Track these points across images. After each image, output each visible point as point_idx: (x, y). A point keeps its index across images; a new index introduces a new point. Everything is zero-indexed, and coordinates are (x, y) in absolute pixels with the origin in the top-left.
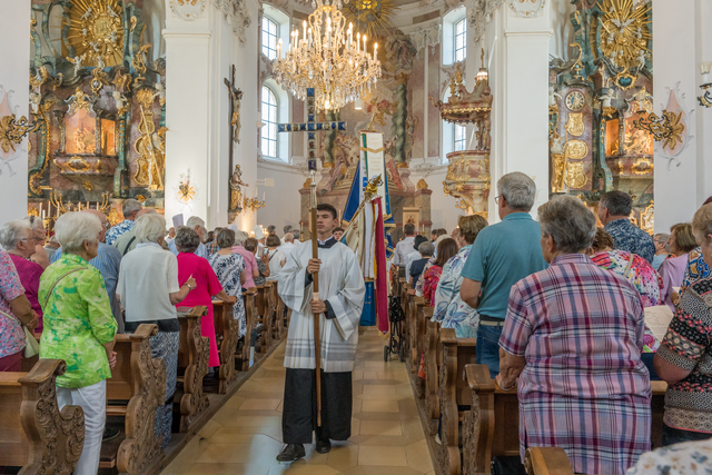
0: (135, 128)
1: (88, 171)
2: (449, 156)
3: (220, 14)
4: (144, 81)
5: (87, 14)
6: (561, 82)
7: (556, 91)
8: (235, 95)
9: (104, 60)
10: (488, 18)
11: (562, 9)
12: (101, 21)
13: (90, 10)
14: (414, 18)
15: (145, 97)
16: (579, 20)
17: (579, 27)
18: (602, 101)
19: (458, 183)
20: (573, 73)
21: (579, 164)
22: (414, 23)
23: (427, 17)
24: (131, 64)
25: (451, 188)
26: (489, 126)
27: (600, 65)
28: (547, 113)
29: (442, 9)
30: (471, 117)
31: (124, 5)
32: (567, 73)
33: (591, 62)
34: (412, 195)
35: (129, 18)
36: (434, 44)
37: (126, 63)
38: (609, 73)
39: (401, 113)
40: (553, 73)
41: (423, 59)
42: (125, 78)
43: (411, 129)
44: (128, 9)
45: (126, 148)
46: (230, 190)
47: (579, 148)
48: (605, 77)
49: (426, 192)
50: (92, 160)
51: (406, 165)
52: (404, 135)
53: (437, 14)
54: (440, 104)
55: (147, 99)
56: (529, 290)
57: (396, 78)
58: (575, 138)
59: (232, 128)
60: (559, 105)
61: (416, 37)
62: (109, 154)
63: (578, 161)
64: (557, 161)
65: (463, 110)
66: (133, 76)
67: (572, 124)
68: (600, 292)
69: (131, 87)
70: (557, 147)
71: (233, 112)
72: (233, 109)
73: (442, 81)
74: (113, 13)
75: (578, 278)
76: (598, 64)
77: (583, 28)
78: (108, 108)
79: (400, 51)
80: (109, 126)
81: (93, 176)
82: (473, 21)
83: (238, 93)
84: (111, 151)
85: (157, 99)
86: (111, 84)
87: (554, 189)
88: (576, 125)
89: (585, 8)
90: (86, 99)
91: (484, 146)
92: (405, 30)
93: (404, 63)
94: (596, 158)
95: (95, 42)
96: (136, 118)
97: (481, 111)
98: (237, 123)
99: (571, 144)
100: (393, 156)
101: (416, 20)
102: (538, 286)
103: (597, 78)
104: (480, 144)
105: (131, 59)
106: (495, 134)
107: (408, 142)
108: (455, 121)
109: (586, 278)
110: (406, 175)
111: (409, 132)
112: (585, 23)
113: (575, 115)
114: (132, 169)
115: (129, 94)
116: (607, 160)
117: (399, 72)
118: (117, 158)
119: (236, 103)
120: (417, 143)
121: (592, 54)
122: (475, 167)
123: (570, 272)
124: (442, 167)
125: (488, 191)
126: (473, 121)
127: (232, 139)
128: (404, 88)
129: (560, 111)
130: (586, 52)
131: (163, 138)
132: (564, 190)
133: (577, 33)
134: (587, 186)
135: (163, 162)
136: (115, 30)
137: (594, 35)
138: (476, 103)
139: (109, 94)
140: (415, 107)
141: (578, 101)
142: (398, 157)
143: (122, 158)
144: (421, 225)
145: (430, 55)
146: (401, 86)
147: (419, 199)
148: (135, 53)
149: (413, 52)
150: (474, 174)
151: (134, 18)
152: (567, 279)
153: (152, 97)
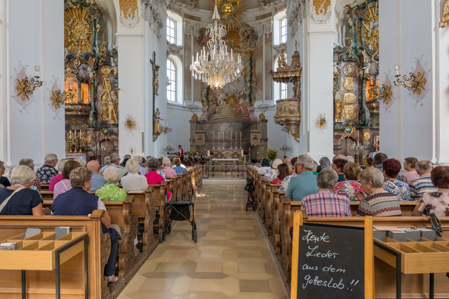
0: (100, 88)
1: (74, 113)
2: (278, 102)
3: (147, 23)
4: (105, 62)
5: (70, 22)
6: (341, 60)
7: (338, 64)
8: (156, 68)
9: (81, 50)
10: (299, 23)
11: (342, 16)
12: (79, 27)
13: (72, 20)
14: (256, 17)
15: (105, 70)
16: (351, 23)
17: (351, 27)
18: (364, 70)
19: (282, 117)
20: (348, 54)
21: (351, 106)
22: (256, 20)
23: (264, 16)
24: (97, 51)
25: (279, 120)
26: (300, 84)
27: (363, 50)
28: (332, 77)
29: (273, 12)
30: (290, 79)
31: (92, 18)
32: (344, 54)
33: (358, 47)
34: (255, 123)
35: (95, 26)
36: (268, 33)
37: (94, 51)
38: (368, 54)
39: (249, 74)
40: (336, 55)
41: (262, 42)
42: (94, 60)
43: (255, 83)
44: (95, 20)
45: (95, 99)
46: (154, 122)
47: (351, 97)
48: (365, 56)
49: (264, 121)
50: (76, 107)
51: (252, 105)
52: (251, 87)
53: (270, 15)
54: (272, 72)
55: (106, 71)
56: (307, 201)
57: (246, 53)
58: (348, 91)
59: (154, 87)
60: (340, 73)
61: (258, 29)
62: (85, 103)
63: (351, 104)
64: (338, 105)
65: (285, 76)
66: (99, 58)
67: (347, 83)
68: (331, 204)
69: (97, 65)
70: (338, 97)
71: (154, 78)
72: (155, 76)
73: (273, 55)
74: (85, 22)
75: (324, 199)
76: (362, 49)
77: (353, 28)
78: (84, 77)
79: (248, 37)
80: (85, 87)
81: (77, 116)
82: (290, 24)
83: (157, 68)
84: (86, 101)
85: (112, 71)
86: (86, 64)
87: (336, 120)
88: (349, 84)
89: (354, 16)
90: (72, 72)
91: (297, 96)
92: (251, 24)
93: (251, 44)
94: (360, 102)
95: (75, 39)
96: (100, 82)
97: (295, 77)
98: (157, 84)
99: (346, 95)
100: (245, 100)
101: (258, 18)
102: (310, 200)
103: (361, 57)
104: (295, 94)
105: (97, 49)
106: (303, 89)
107: (253, 91)
108: (280, 82)
109: (327, 199)
110: (253, 111)
111: (254, 85)
112: (355, 24)
113: (349, 78)
114: (99, 111)
115: (97, 69)
116: (367, 103)
117: (248, 49)
118: (90, 105)
119: (156, 73)
120: (259, 92)
121: (359, 43)
122: (292, 108)
123: (322, 196)
124: (273, 106)
125: (299, 121)
126: (291, 81)
127: (154, 94)
128: (251, 59)
129: (340, 76)
130: (355, 42)
131: (116, 94)
132: (342, 121)
133: (350, 31)
134: (355, 118)
135: (117, 107)
136: (87, 32)
137: (360, 32)
138: (293, 72)
139: (85, 69)
140: (257, 70)
141: (350, 70)
142: (247, 100)
143: (93, 105)
144: (261, 140)
145: (266, 39)
146: (249, 58)
147: (260, 125)
148: (99, 45)
149: (256, 38)
150: (291, 112)
151: (98, 26)
152: (320, 199)
153: (109, 71)
